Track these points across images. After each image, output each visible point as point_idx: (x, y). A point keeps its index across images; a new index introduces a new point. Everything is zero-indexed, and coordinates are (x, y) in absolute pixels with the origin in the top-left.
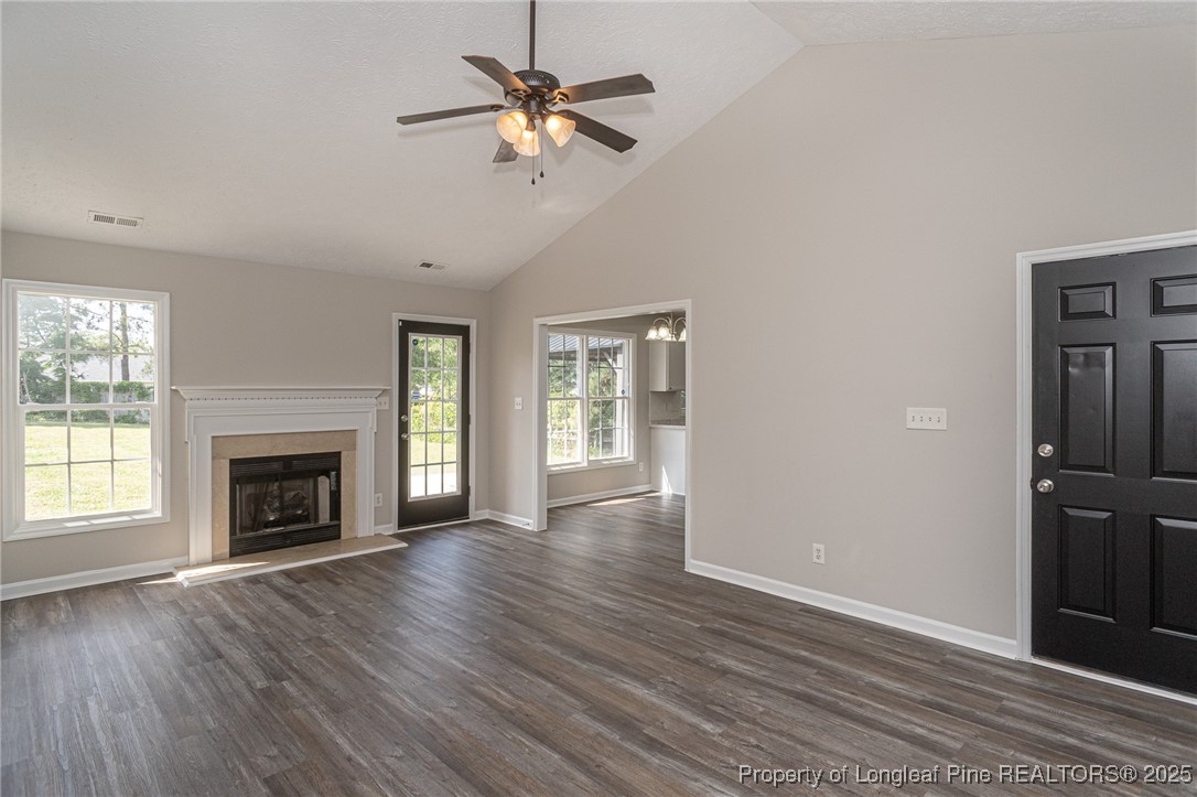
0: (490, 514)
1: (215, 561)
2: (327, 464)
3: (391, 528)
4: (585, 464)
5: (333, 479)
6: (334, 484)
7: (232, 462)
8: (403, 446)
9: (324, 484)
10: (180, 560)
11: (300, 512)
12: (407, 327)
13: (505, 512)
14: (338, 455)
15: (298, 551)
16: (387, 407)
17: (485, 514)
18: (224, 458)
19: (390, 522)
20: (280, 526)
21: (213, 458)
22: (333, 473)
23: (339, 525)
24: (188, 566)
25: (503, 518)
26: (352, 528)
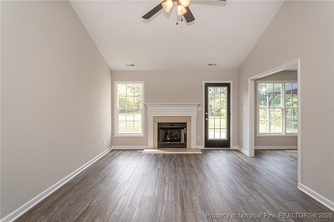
0: (238, 148)
1: (154, 148)
2: (183, 126)
3: (202, 147)
4: (284, 134)
5: (185, 130)
6: (185, 132)
7: (158, 123)
8: (206, 123)
9: (183, 132)
10: (146, 147)
11: (176, 139)
12: (207, 85)
13: (242, 148)
14: (186, 123)
15: (174, 149)
16: (201, 110)
17: (236, 147)
18: (156, 122)
19: (202, 145)
20: (170, 142)
21: (154, 122)
22: (185, 129)
23: (186, 144)
24: (148, 149)
25: (241, 150)
26: (190, 145)
